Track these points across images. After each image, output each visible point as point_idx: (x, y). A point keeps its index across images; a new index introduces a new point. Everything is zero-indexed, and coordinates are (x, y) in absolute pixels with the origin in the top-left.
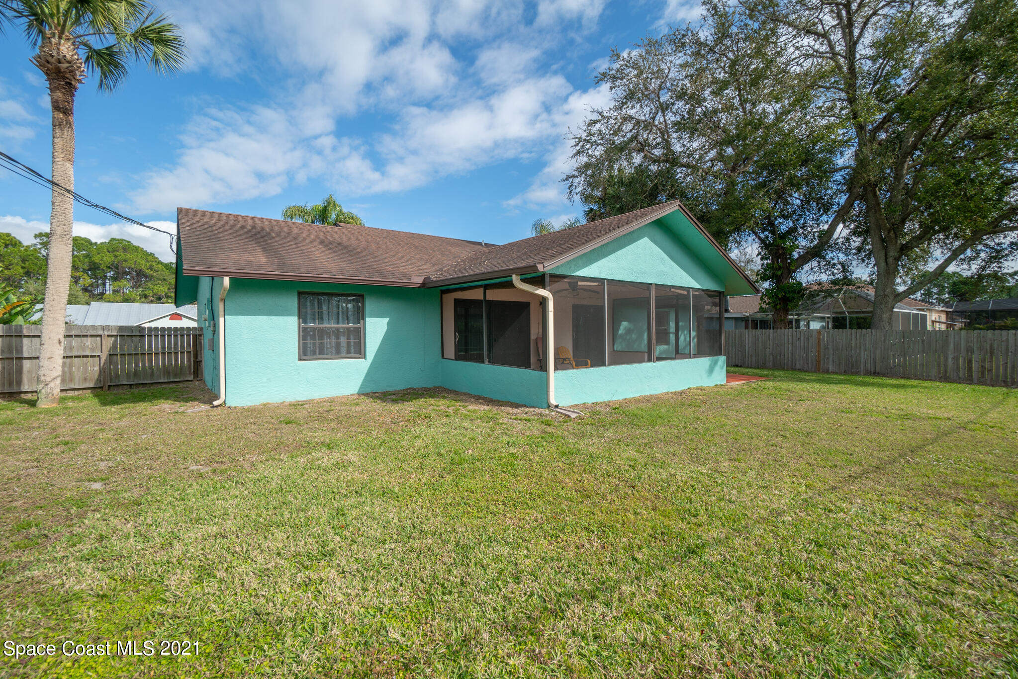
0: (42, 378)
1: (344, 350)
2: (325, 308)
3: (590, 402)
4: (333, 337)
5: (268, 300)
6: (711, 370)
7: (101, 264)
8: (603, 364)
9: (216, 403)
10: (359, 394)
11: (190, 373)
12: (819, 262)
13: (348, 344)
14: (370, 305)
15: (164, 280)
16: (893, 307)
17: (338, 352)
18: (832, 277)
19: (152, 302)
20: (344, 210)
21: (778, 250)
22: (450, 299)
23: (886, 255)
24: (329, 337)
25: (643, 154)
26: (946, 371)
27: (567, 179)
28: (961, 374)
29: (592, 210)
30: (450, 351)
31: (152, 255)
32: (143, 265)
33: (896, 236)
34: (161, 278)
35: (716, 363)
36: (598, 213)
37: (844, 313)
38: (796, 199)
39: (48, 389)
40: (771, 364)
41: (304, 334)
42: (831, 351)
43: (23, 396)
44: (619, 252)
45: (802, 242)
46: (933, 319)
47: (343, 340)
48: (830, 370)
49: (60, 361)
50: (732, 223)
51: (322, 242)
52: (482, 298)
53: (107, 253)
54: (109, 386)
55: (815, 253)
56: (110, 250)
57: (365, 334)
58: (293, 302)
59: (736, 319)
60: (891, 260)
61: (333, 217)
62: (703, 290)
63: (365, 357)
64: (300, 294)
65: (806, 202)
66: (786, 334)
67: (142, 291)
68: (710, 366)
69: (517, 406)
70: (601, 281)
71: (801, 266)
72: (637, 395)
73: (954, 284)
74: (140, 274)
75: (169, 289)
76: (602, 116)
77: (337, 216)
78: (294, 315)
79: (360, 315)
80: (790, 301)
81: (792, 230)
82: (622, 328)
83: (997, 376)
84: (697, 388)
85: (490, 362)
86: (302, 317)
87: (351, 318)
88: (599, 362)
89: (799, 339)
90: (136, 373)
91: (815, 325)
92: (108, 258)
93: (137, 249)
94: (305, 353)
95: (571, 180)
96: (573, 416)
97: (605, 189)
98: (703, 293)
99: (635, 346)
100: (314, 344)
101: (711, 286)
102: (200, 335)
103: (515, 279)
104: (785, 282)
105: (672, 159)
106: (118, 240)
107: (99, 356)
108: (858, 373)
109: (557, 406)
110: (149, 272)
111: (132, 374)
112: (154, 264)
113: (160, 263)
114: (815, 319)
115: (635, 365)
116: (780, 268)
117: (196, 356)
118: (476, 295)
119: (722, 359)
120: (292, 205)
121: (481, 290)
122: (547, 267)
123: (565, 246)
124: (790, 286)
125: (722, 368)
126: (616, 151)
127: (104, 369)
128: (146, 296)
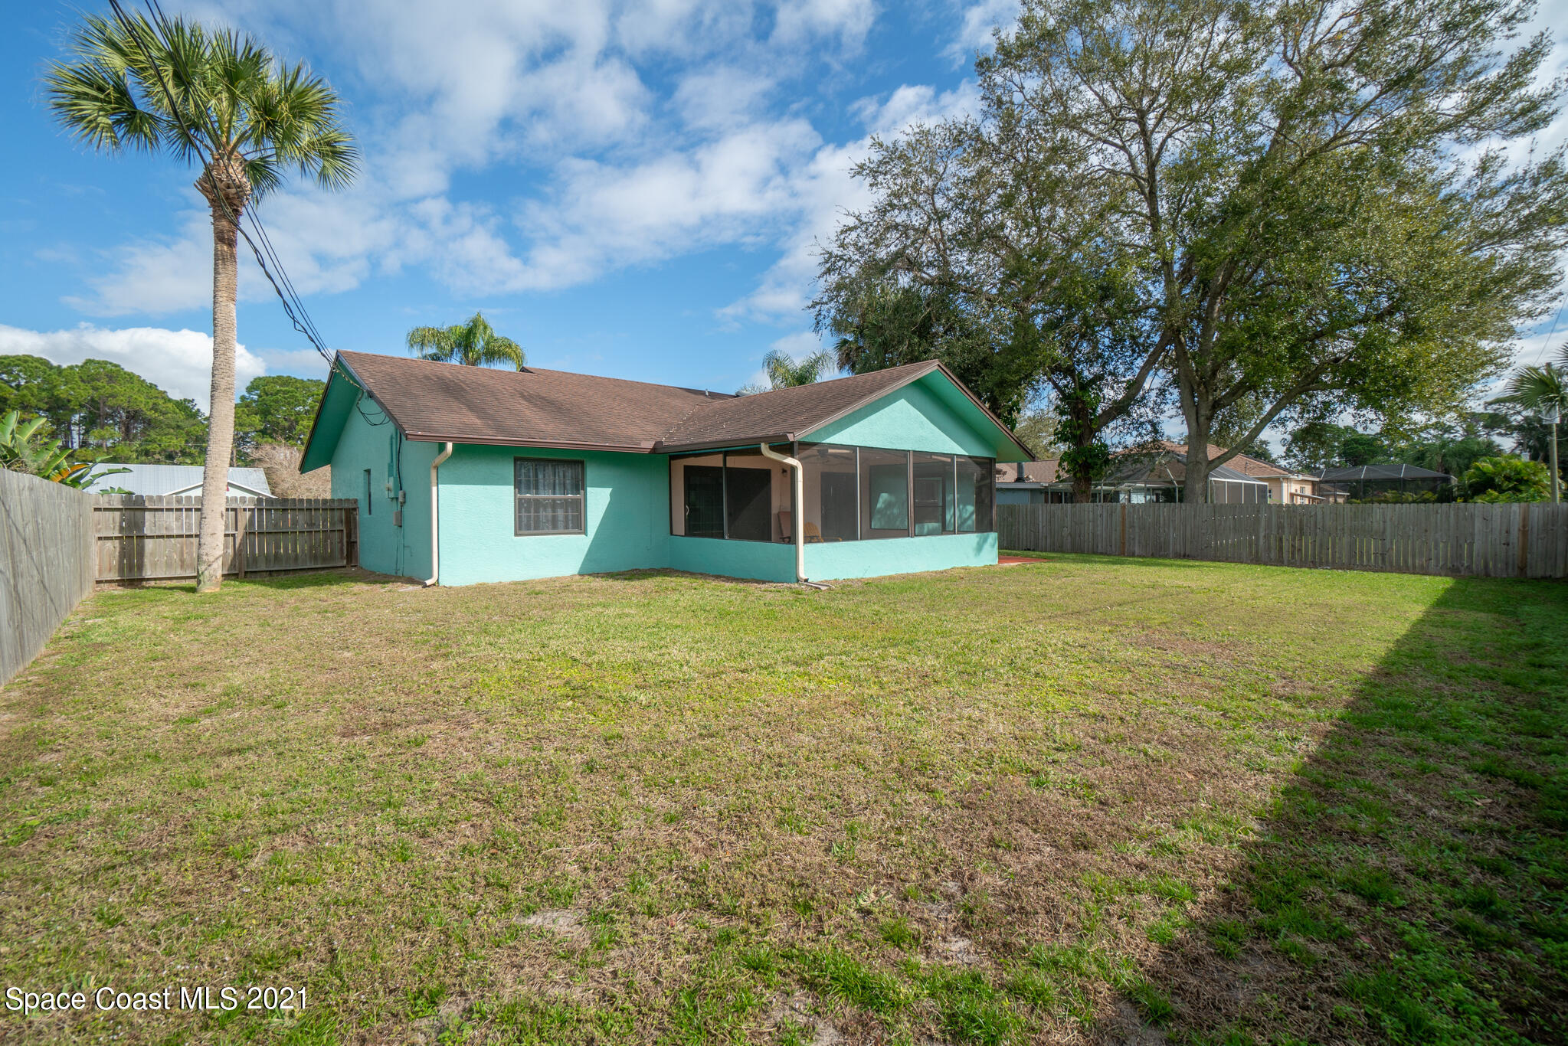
0: (205, 558)
1: (561, 524)
2: (540, 476)
3: (841, 579)
4: (550, 510)
5: (483, 467)
6: (979, 548)
7: (69, 401)
8: (856, 539)
9: (429, 582)
10: (581, 574)
11: (342, 558)
12: (1123, 420)
13: (566, 517)
14: (591, 472)
15: (178, 427)
16: (1207, 477)
17: (555, 526)
18: (1138, 439)
19: (158, 462)
20: (496, 335)
21: (1077, 403)
22: (679, 466)
23: (1197, 413)
24: (545, 510)
25: (912, 275)
26: (1257, 552)
27: (813, 306)
28: (1272, 555)
29: (845, 342)
30: (680, 526)
31: (152, 386)
32: (142, 403)
33: (1207, 392)
34: (174, 424)
35: (985, 540)
36: (854, 347)
37: (1171, 482)
38: (1105, 336)
39: (211, 570)
40: (1069, 546)
41: (520, 505)
42: (1137, 530)
43: (144, 583)
44: (873, 417)
45: (1109, 393)
46: (1293, 491)
47: (560, 513)
48: (1137, 552)
49: (222, 538)
50: (1017, 372)
51: (523, 396)
52: (721, 465)
53: (80, 383)
54: (246, 573)
55: (1120, 409)
56: (85, 378)
57: (585, 506)
58: (509, 469)
59: (1032, 490)
60: (1202, 419)
61: (480, 344)
62: (970, 457)
63: (585, 533)
64: (516, 460)
65: (1117, 341)
66: (1087, 509)
67: (141, 445)
68: (978, 543)
69: (764, 582)
70: (853, 448)
71: (1106, 424)
72: (892, 573)
73: (1346, 444)
74: (134, 416)
75: (187, 442)
76: (860, 221)
77: (488, 343)
78: (507, 484)
79: (579, 486)
80: (1093, 468)
81: (1099, 377)
82: (881, 500)
83: (1306, 556)
84: (962, 568)
85: (731, 537)
86: (518, 485)
87: (569, 487)
88: (851, 536)
89: (1101, 515)
90: (277, 556)
91: (1138, 499)
92: (84, 393)
93: (131, 378)
94: (520, 529)
95: (818, 307)
96: (823, 588)
97: (863, 316)
98: (970, 460)
99: (898, 523)
100: (529, 517)
101: (979, 452)
102: (355, 509)
103: (764, 448)
104: (1087, 444)
105: (947, 284)
106: (99, 362)
107: (233, 535)
108: (1166, 556)
109: (806, 580)
110: (151, 414)
111: (273, 558)
112: (161, 402)
113: (170, 400)
114: (1138, 491)
115: (890, 540)
116: (1079, 426)
117: (349, 535)
118: (716, 461)
119: (993, 537)
120: (421, 325)
121: (721, 456)
122: (797, 436)
123: (814, 412)
124: (1091, 449)
125: (993, 546)
126: (877, 268)
127: (240, 550)
128: (147, 453)
